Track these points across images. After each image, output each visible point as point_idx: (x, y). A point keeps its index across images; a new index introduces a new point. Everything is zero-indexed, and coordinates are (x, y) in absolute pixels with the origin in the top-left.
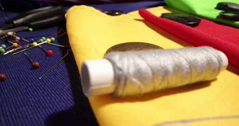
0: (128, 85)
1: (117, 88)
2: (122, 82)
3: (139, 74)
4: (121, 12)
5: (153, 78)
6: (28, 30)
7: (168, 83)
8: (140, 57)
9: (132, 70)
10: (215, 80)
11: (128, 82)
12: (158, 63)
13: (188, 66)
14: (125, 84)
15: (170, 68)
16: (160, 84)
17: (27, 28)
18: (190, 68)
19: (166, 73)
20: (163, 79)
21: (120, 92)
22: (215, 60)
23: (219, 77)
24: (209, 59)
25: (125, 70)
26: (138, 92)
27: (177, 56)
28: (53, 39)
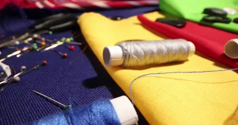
0: (131, 59)
1: (124, 61)
2: (128, 57)
3: (137, 53)
4: (122, 18)
5: (145, 56)
6: (48, 34)
7: (154, 60)
8: (137, 44)
9: (133, 51)
10: (187, 60)
11: (131, 57)
12: (148, 47)
13: (166, 50)
14: (129, 58)
15: (155, 50)
16: (149, 60)
17: (47, 32)
18: (168, 51)
19: (152, 53)
20: (151, 57)
21: (126, 63)
22: (185, 47)
23: (189, 58)
24: (180, 46)
25: (129, 51)
26: (137, 64)
27: (159, 44)
28: (72, 39)
